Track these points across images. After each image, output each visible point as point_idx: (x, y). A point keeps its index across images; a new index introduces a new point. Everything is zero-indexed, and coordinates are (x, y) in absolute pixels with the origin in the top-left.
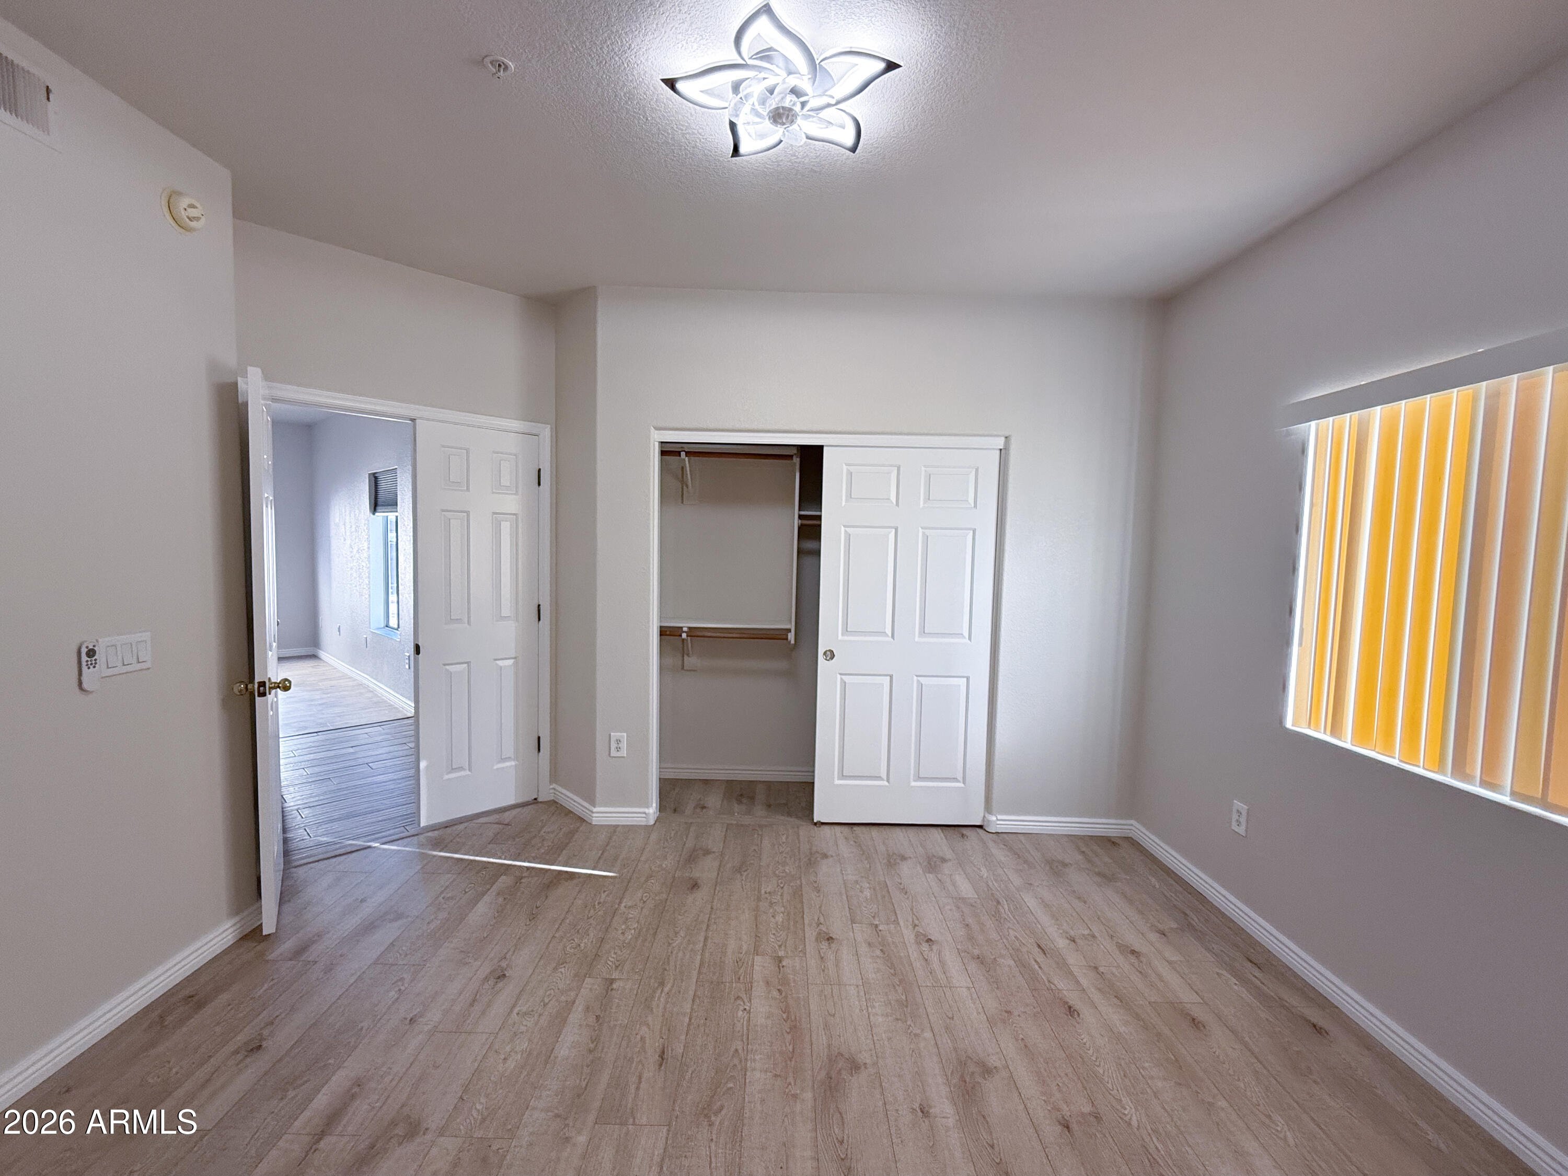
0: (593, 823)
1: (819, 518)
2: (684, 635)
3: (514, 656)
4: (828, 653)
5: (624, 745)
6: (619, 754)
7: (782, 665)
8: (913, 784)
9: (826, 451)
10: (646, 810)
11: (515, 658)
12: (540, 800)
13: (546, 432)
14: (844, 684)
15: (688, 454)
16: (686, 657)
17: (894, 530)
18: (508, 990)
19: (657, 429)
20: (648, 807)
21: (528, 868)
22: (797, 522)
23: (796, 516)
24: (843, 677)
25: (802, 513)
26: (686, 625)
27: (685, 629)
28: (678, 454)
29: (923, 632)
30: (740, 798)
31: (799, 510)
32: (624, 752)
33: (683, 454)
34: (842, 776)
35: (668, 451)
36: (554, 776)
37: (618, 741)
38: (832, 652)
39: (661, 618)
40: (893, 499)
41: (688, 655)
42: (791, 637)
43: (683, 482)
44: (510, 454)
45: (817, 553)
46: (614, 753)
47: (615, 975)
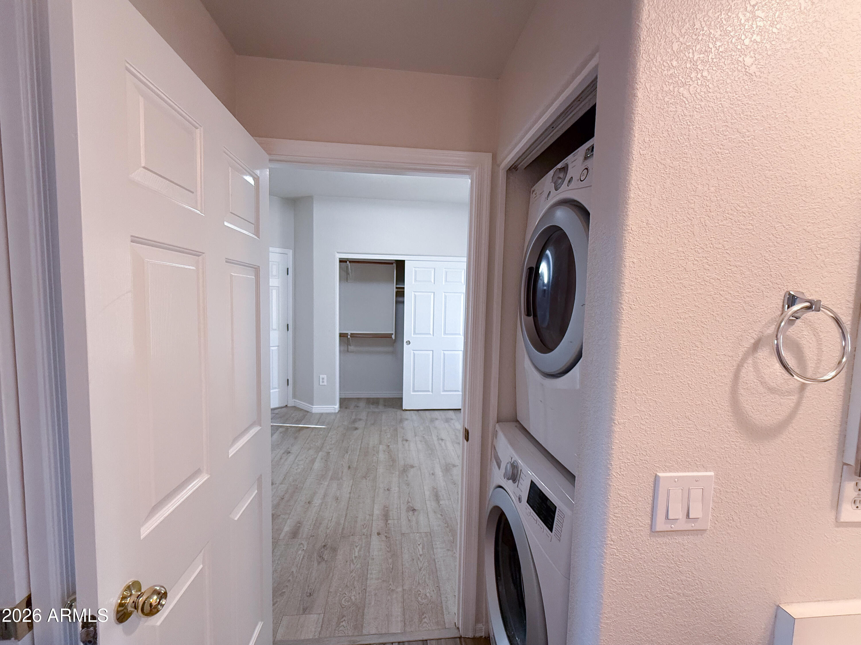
0: (313, 412)
1: (404, 288)
2: (349, 337)
3: (278, 345)
4: (408, 342)
5: (325, 380)
6: (323, 384)
7: (390, 349)
8: (442, 393)
9: (406, 262)
10: (335, 407)
11: (278, 346)
12: (288, 406)
13: (290, 253)
14: (414, 354)
15: (350, 262)
16: (349, 346)
17: (433, 294)
18: (291, 457)
19: (338, 253)
20: (335, 405)
21: (290, 426)
22: (395, 290)
23: (395, 288)
24: (414, 351)
25: (398, 286)
26: (349, 332)
27: (349, 334)
28: (346, 262)
29: (445, 333)
30: (373, 404)
31: (396, 285)
32: (325, 383)
33: (348, 262)
34: (414, 391)
35: (342, 261)
36: (294, 396)
37: (323, 379)
38: (409, 341)
39: (340, 330)
40: (433, 282)
41: (350, 345)
42: (393, 336)
43: (348, 274)
44: (276, 262)
45: (403, 302)
46: (321, 384)
47: (330, 451)
